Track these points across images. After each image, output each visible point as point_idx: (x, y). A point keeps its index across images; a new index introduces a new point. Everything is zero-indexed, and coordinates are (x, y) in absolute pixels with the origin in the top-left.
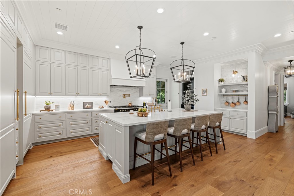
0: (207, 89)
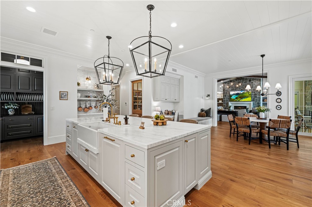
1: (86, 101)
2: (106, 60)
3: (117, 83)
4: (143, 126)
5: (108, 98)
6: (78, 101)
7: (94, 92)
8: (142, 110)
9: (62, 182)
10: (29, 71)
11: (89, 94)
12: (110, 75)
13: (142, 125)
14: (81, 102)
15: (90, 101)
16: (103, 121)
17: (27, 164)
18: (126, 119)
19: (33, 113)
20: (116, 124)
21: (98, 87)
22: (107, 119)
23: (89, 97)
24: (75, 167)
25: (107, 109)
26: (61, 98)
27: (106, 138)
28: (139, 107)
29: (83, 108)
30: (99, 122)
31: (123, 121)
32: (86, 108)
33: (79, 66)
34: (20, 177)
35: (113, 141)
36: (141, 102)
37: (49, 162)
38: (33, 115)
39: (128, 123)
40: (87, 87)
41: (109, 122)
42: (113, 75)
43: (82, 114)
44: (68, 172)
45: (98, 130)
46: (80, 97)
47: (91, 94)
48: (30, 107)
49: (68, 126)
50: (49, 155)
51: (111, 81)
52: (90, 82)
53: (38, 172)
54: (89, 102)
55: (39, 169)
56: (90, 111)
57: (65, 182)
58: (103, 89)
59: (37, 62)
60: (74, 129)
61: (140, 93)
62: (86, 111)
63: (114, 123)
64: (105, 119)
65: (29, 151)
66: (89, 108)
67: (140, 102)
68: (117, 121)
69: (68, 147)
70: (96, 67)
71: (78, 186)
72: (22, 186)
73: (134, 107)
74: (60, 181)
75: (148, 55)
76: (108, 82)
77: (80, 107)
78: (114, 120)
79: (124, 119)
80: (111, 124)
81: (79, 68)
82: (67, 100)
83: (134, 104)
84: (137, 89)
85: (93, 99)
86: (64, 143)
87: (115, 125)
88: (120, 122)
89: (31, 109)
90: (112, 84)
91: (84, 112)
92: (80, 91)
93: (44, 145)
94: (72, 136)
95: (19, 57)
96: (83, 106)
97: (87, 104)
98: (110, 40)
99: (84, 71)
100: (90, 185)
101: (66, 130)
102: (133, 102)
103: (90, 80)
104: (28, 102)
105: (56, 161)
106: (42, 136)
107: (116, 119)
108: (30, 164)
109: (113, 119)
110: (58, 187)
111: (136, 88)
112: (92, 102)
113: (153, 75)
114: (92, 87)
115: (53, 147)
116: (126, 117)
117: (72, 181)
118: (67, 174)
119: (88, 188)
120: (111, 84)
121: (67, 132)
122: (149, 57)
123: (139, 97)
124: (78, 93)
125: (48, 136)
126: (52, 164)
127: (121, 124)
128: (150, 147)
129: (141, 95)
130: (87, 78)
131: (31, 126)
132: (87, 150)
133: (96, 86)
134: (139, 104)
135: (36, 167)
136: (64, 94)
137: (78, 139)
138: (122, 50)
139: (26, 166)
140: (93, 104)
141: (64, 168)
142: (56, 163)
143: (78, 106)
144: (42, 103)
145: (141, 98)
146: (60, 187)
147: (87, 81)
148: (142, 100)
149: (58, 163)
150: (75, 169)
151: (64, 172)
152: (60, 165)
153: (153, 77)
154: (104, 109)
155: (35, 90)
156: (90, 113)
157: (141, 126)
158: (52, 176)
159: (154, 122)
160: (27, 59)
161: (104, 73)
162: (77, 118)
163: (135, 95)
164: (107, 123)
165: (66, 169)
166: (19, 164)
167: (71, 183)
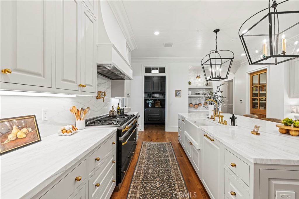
0: (181, 90)
1: (196, 98)
2: (213, 56)
3: (226, 78)
4: (258, 132)
5: (216, 95)
6: (189, 98)
7: (203, 89)
8: (266, 109)
9: (172, 164)
10: (159, 77)
11: (199, 91)
12: (218, 70)
13: (256, 130)
14: (192, 99)
15: (200, 98)
16: (208, 118)
17: (155, 142)
18: (233, 119)
19: (161, 106)
20: (221, 123)
21: (207, 84)
22: (212, 116)
23: (198, 94)
24: (183, 155)
25: (213, 106)
26: (177, 96)
27: (207, 136)
28: (262, 106)
29: (193, 105)
30: (204, 119)
31: (229, 121)
32: (196, 104)
33: (190, 67)
34: (150, 149)
35: (212, 140)
36: (265, 100)
37: (166, 145)
38: (161, 108)
39: (235, 124)
40: (197, 85)
41: (214, 120)
42: (220, 70)
43: (193, 109)
44: (178, 158)
45: (200, 126)
46: (191, 95)
47: (200, 92)
48: (159, 102)
49: (179, 119)
50: (167, 139)
51: (218, 76)
52: (199, 80)
53: (159, 150)
54: (198, 99)
55: (160, 148)
56: (199, 107)
57: (174, 165)
58: (212, 86)
59: (162, 70)
60: (183, 122)
61: (263, 87)
62: (196, 107)
63: (219, 122)
64: (210, 117)
65: (157, 133)
66: (199, 105)
67: (263, 100)
68: (222, 120)
69: (179, 136)
70: (203, 65)
71: (183, 173)
72: (151, 156)
73: (254, 106)
74: (171, 163)
75: (268, 34)
76: (215, 78)
77: (191, 103)
78: (219, 119)
79: (230, 118)
80: (215, 123)
81: (191, 68)
82: (181, 97)
83: (253, 102)
84: (258, 83)
85: (202, 96)
86: (177, 133)
87: (219, 124)
88: (225, 122)
89: (160, 104)
90: (220, 79)
91: (194, 108)
92: (191, 89)
93: (166, 131)
94: (181, 128)
95: (153, 69)
96: (194, 103)
97: (197, 101)
98: (217, 33)
99: (194, 70)
100: (193, 177)
101: (178, 122)
102: (251, 100)
103: (200, 78)
104: (158, 99)
105: (171, 145)
106: (164, 124)
107: (221, 117)
108: (156, 143)
109: (218, 117)
110: (169, 166)
111: (256, 82)
112: (202, 99)
113: (279, 59)
114: (201, 85)
115: (171, 134)
116: (233, 117)
117: (179, 166)
118: (176, 159)
119: (190, 178)
120: (218, 80)
121: (179, 124)
122: (268, 36)
123: (261, 92)
124: (189, 91)
125: (168, 125)
126: (168, 147)
127: (226, 124)
128: (258, 162)
129: (266, 90)
130: (197, 77)
131: (159, 116)
132: (191, 143)
133: (205, 84)
134: (261, 102)
135: (159, 146)
136: (179, 92)
137: (185, 131)
138: (233, 40)
139: (154, 143)
140: (203, 101)
141: (176, 153)
142: (170, 147)
143: (189, 102)
144: (165, 99)
145: (266, 94)
146: (170, 167)
147: (197, 79)
148: (266, 97)
149: (172, 148)
150: (182, 157)
151: (174, 156)
152: (173, 149)
153: (279, 63)
154: (210, 106)
155: (162, 90)
156: (199, 109)
157: (254, 131)
158: (167, 157)
159: (281, 129)
160: (157, 69)
161: (210, 70)
162: (188, 113)
163: (255, 90)
164: (212, 121)
165: (176, 155)
166: (151, 141)
167: (178, 168)
